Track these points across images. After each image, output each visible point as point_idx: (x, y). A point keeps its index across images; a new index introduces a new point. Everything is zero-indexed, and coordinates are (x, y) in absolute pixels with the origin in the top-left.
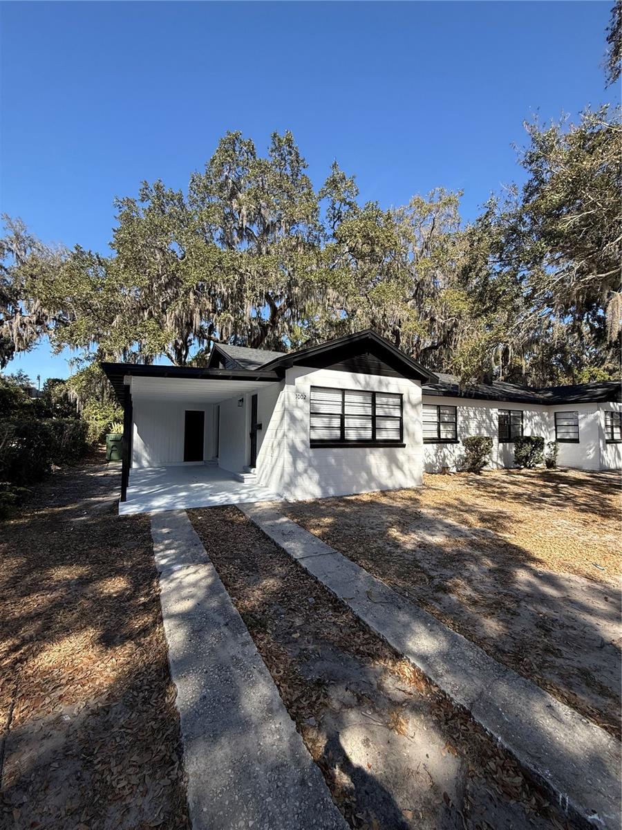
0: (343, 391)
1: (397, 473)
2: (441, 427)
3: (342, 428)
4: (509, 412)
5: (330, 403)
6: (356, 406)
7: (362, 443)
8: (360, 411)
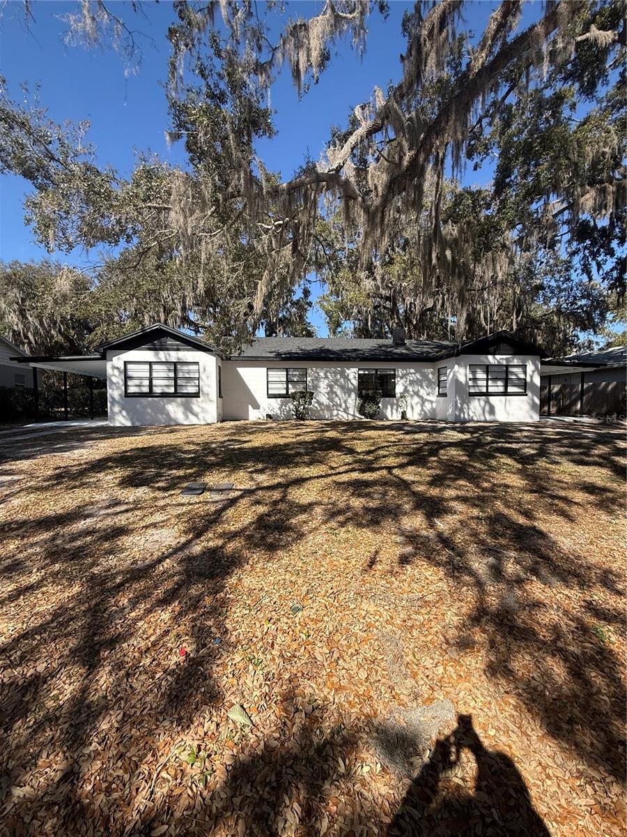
0: (150, 364)
1: (191, 416)
2: (290, 386)
3: (151, 386)
4: (376, 370)
5: (143, 371)
6: (160, 372)
7: (164, 395)
8: (164, 375)
